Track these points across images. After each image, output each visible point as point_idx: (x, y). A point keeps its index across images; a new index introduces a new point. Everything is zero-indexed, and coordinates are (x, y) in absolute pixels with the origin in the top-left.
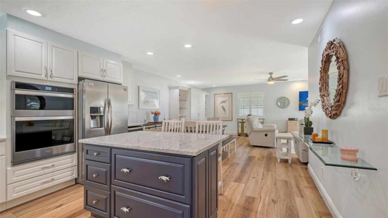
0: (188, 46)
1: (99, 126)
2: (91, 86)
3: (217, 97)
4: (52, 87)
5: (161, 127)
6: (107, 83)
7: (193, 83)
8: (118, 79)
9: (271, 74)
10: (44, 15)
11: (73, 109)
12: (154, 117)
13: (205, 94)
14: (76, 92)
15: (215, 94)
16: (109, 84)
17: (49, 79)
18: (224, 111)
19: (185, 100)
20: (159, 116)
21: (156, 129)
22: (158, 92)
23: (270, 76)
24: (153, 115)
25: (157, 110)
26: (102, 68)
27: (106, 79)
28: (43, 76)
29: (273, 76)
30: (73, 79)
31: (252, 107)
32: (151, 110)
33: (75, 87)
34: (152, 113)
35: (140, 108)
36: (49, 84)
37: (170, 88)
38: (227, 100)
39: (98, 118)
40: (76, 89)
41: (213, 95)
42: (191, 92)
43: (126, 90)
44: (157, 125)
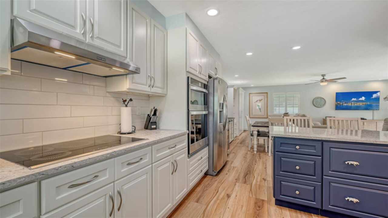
3: (252, 96)
9: (323, 76)
13: (244, 93)
15: (250, 94)
23: (322, 78)
29: (325, 77)
31: (288, 106)
40: (208, 85)
41: (248, 94)
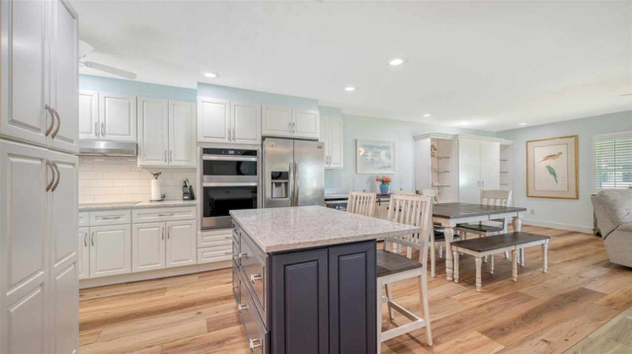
0: (396, 62)
1: (284, 196)
2: (273, 145)
3: (535, 147)
4: (235, 150)
5: (387, 203)
6: (292, 141)
7: (465, 123)
8: (313, 133)
10: (218, 75)
11: (255, 174)
12: (381, 185)
13: (498, 144)
14: (259, 154)
15: (528, 142)
16: (295, 141)
17: (233, 142)
18: (552, 177)
19: (448, 158)
20: (388, 184)
21: (380, 205)
22: (392, 146)
24: (380, 183)
25: (385, 175)
26: (290, 121)
27: (295, 135)
28: (227, 139)
30: (256, 140)
32: (375, 176)
33: (258, 148)
34: (377, 180)
35: (358, 172)
36: (232, 147)
37: (416, 138)
38: (561, 153)
39: (283, 185)
40: (259, 150)
41: (524, 143)
42: (458, 140)
43: (321, 148)
44: (382, 199)
